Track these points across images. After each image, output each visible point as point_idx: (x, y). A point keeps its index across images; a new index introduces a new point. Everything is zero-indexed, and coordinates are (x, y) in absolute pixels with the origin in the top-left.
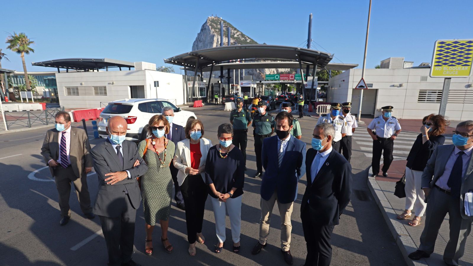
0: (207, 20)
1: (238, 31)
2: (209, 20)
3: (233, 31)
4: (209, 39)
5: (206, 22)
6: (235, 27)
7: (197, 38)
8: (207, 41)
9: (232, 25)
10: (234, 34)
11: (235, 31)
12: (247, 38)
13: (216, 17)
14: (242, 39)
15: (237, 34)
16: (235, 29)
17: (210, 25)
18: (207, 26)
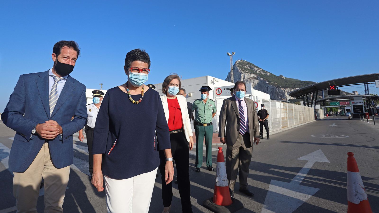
0: (235, 63)
1: (259, 68)
2: (237, 63)
3: (255, 69)
4: (237, 75)
5: (235, 65)
6: (256, 66)
7: (228, 75)
8: (236, 77)
9: (254, 65)
10: (257, 71)
11: (257, 69)
12: (267, 73)
13: (241, 61)
14: (263, 74)
15: (259, 70)
16: (257, 67)
17: (238, 66)
18: (235, 67)
